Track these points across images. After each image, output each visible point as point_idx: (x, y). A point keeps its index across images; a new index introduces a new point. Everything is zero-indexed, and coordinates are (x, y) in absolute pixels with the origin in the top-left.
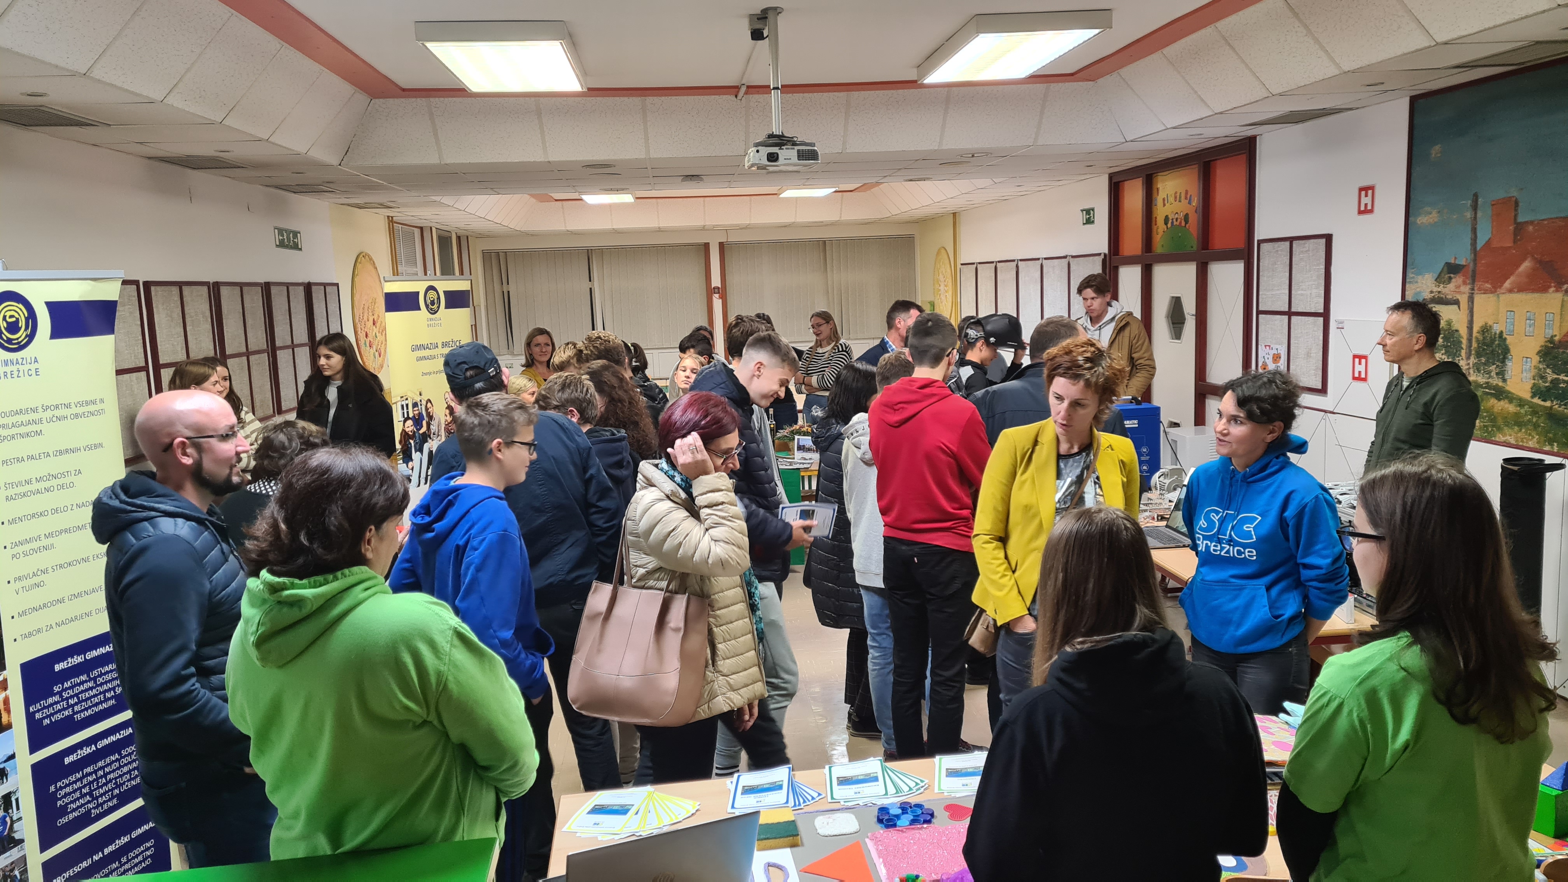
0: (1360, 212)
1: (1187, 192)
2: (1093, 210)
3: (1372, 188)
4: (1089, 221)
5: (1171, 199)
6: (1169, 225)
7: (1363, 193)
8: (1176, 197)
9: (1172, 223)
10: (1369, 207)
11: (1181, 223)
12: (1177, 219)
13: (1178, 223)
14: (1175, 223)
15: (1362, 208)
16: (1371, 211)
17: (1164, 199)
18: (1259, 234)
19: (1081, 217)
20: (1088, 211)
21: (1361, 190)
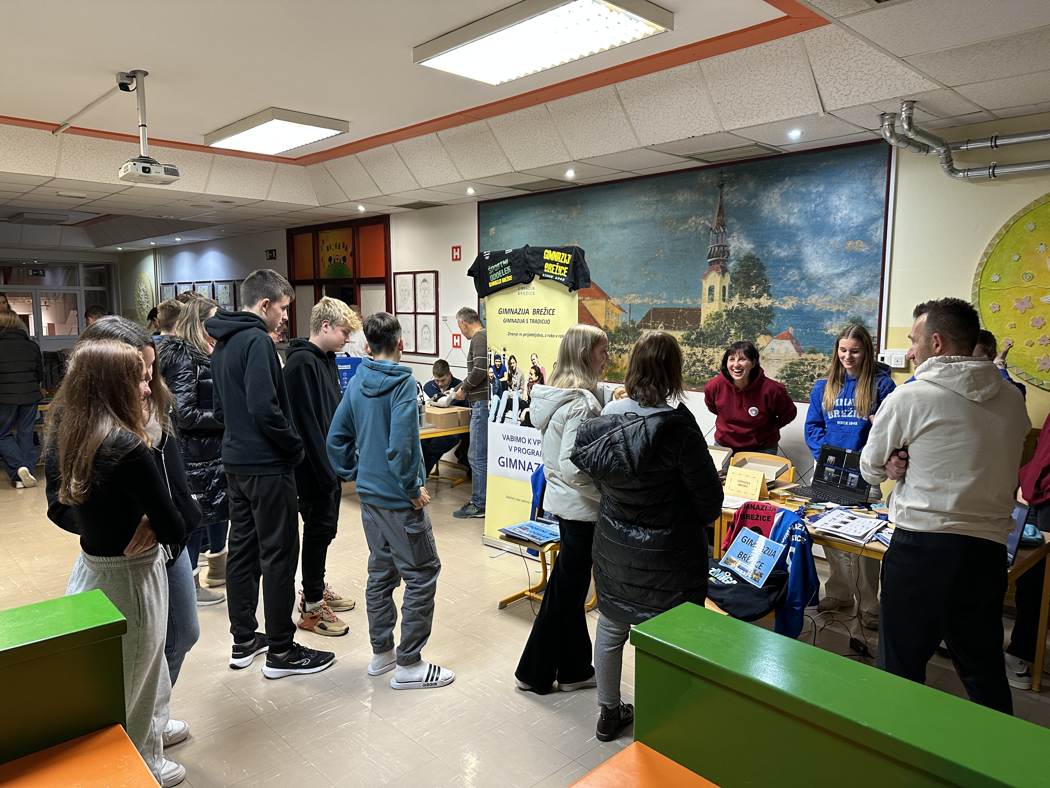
0: (453, 260)
1: (344, 244)
2: (275, 250)
3: (460, 247)
4: (272, 258)
5: (333, 247)
6: (332, 262)
7: (455, 250)
8: (336, 246)
9: (334, 261)
10: (458, 257)
11: (340, 261)
12: (337, 259)
13: (338, 261)
14: (336, 262)
15: (455, 258)
16: (460, 259)
17: (328, 247)
18: (394, 270)
19: (265, 255)
20: (271, 252)
21: (453, 248)
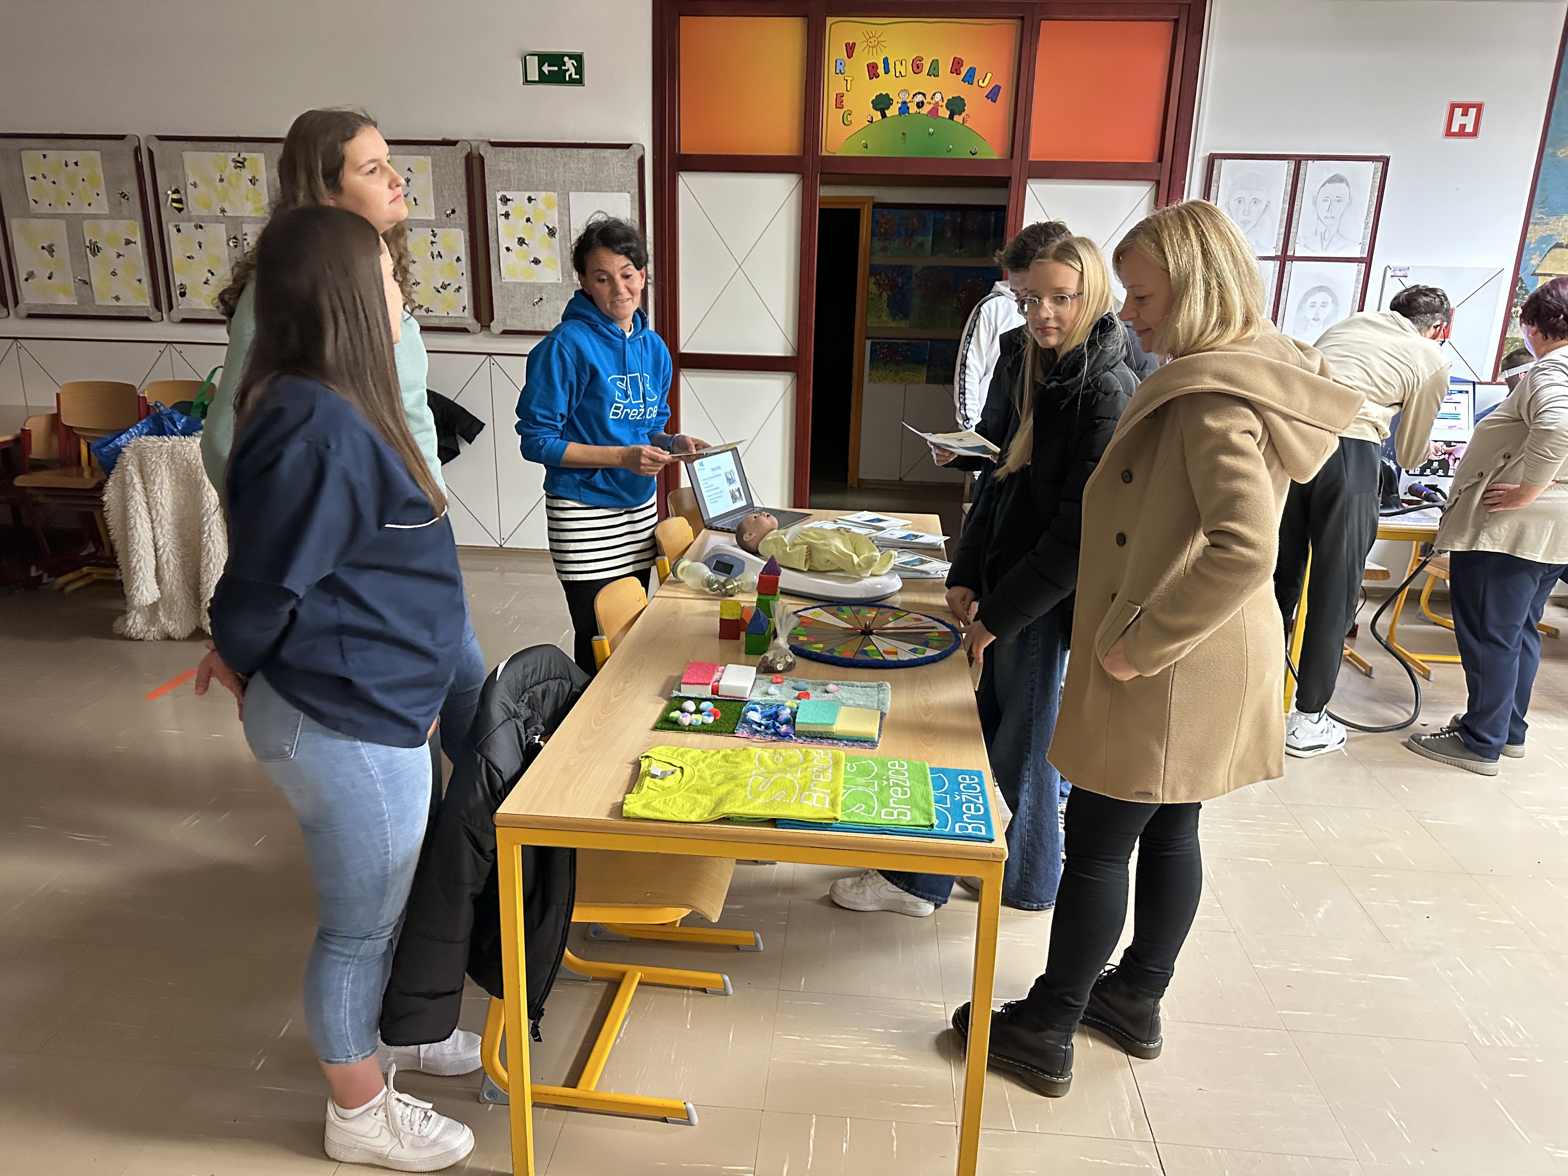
0: (1449, 133)
2: (578, 58)
3: (1479, 107)
4: (557, 78)
7: (1459, 112)
8: (917, 68)
10: (1469, 129)
15: (1455, 130)
16: (1474, 134)
17: (872, 68)
19: (513, 67)
20: (549, 58)
21: (1453, 106)
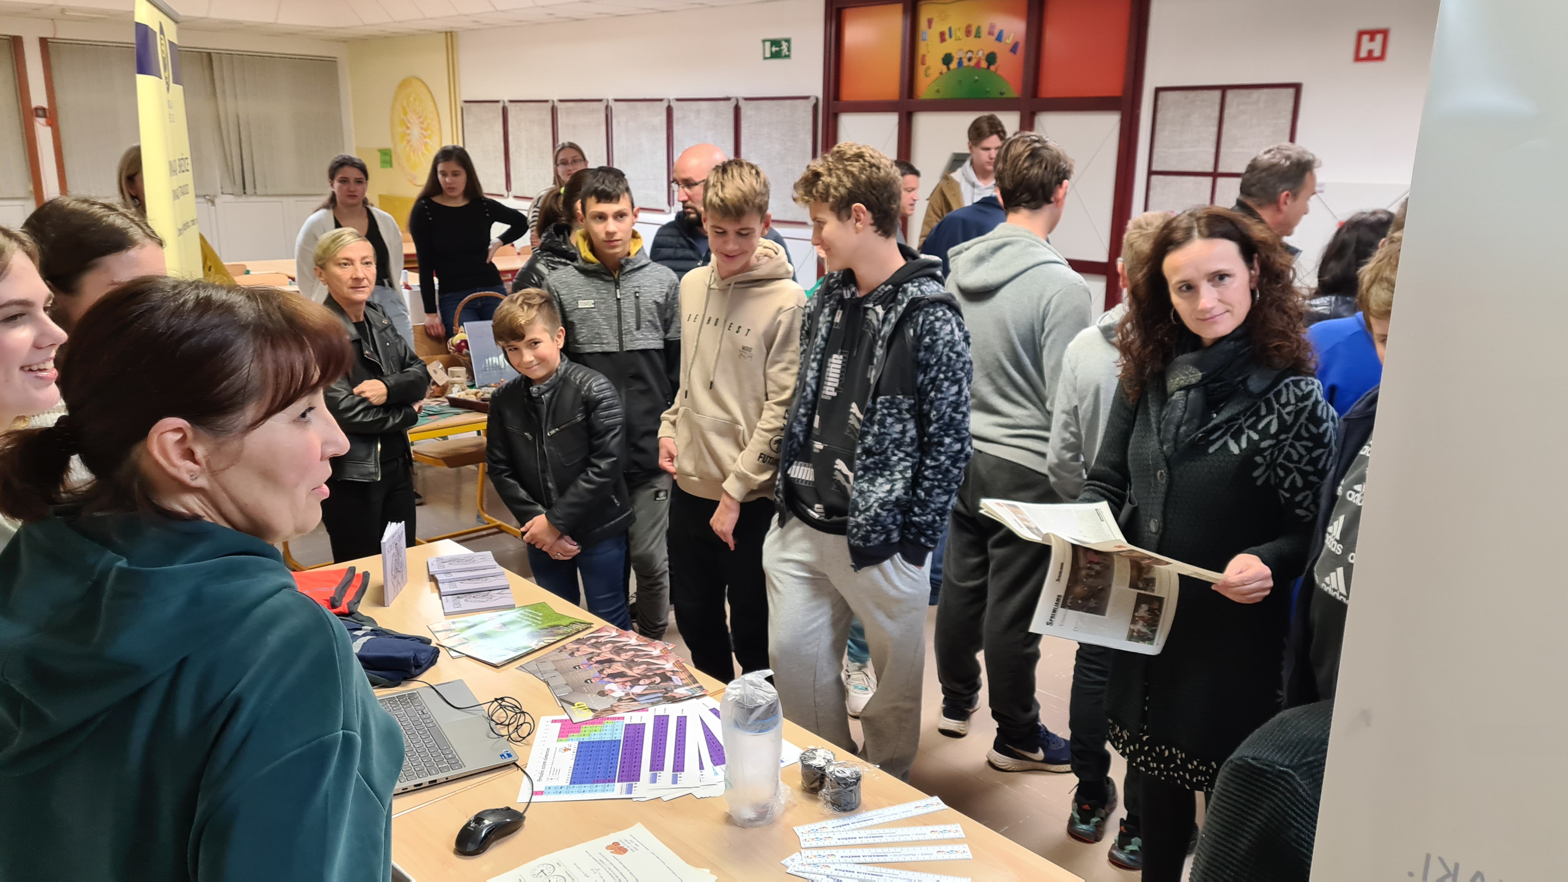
0: (1358, 59)
1: (992, 26)
2: (788, 41)
3: (1385, 33)
4: (776, 55)
5: (961, 34)
6: (954, 65)
7: (1366, 38)
8: (968, 33)
9: (960, 63)
10: (1375, 54)
11: (978, 64)
13: (972, 63)
14: (965, 63)
15: (1364, 55)
16: (1382, 58)
17: (942, 35)
18: (1151, 80)
19: (758, 50)
20: (775, 43)
